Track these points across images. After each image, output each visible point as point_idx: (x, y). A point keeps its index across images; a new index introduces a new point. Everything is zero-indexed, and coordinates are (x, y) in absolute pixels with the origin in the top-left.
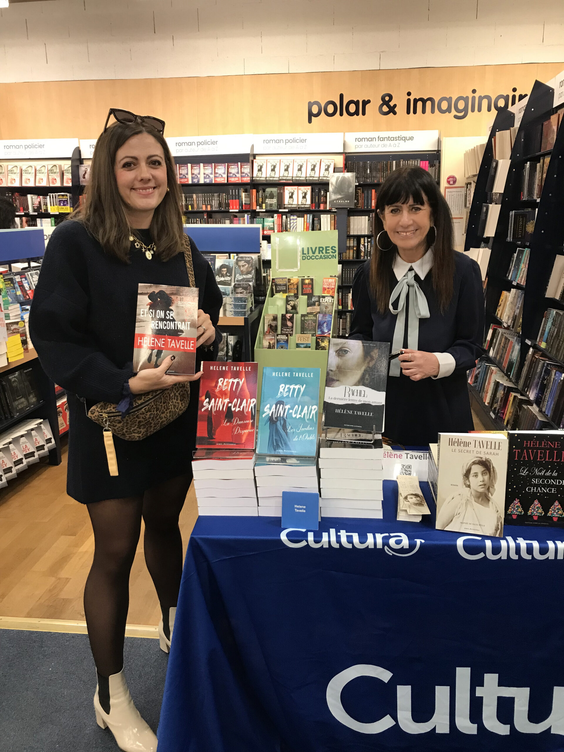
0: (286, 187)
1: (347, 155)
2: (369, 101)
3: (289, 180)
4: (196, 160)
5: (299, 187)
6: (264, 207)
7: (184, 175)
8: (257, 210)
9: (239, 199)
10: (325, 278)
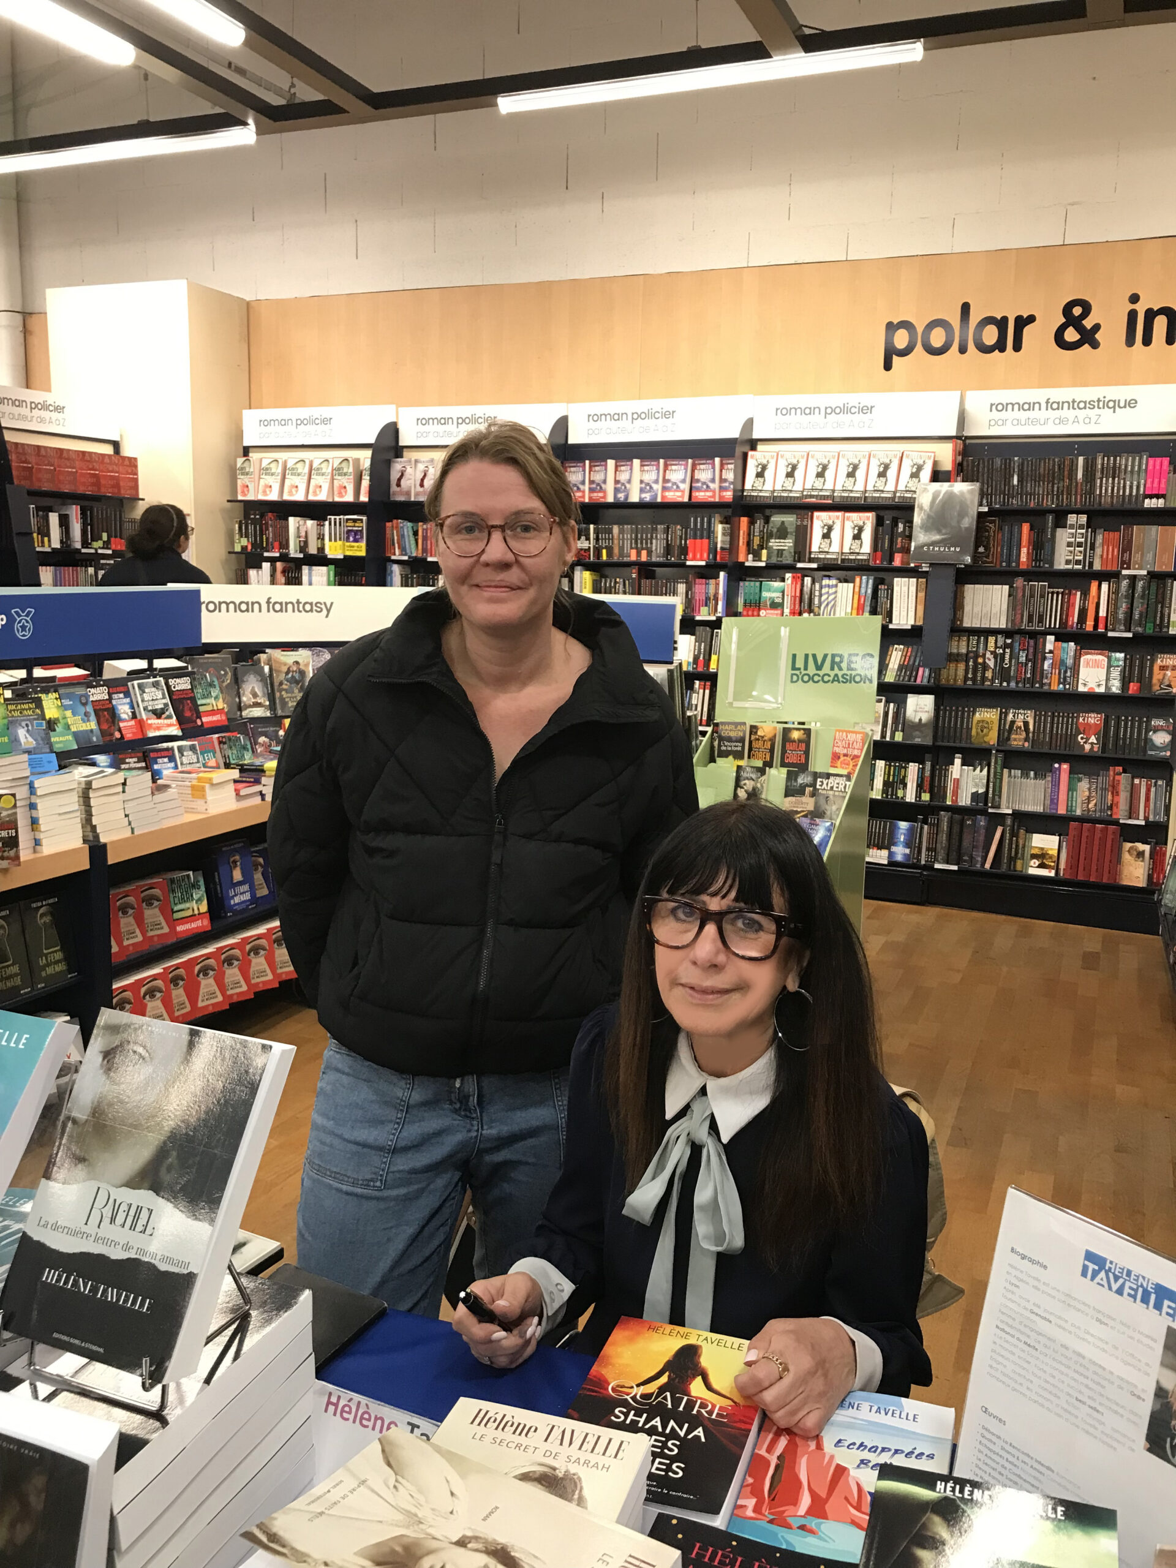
0: (816, 514)
1: (968, 441)
2: (1031, 319)
3: (825, 497)
4: (624, 452)
5: (847, 514)
6: (764, 558)
7: (598, 484)
8: (747, 564)
9: (709, 538)
10: (840, 731)
